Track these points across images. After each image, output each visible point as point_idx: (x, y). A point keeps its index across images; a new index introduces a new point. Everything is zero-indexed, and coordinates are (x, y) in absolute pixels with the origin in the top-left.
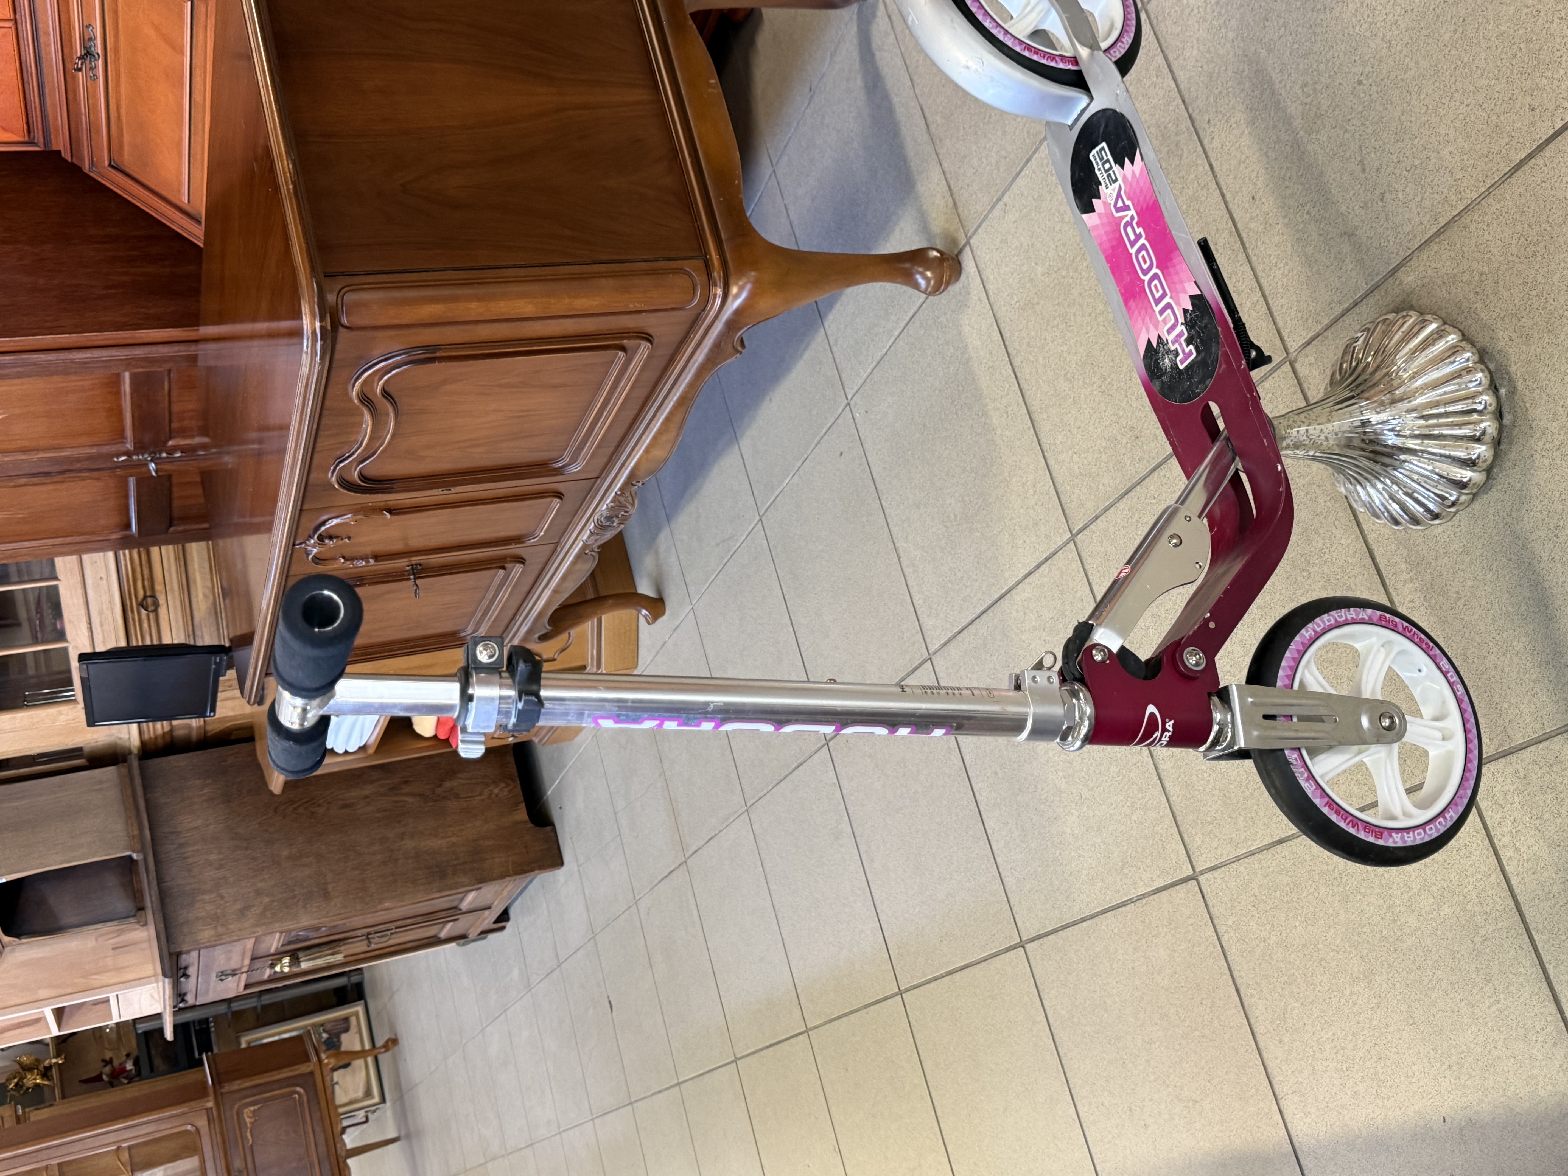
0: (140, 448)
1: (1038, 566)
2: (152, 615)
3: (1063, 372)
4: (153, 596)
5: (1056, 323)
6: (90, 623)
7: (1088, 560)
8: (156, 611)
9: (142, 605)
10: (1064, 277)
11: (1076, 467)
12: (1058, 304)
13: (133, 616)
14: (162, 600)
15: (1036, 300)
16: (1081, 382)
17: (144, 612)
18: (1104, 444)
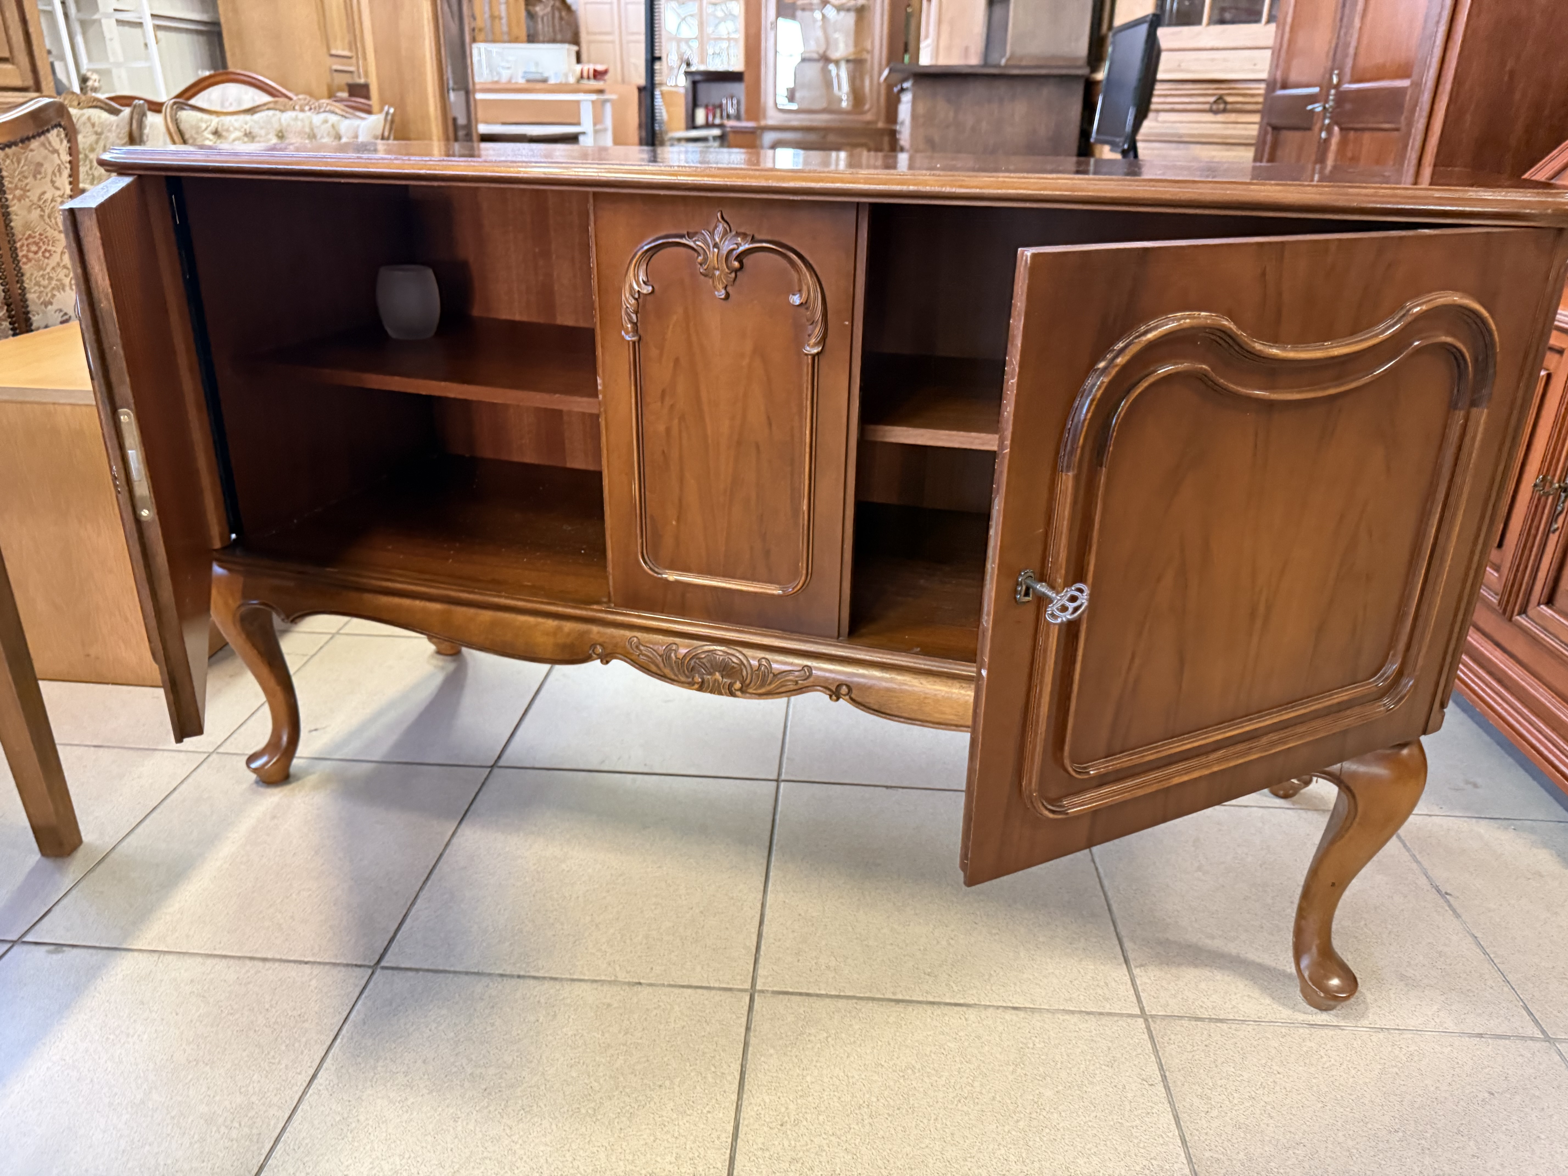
0: (1341, 98)
1: (760, 936)
2: (1207, 107)
3: (918, 1066)
4: (1224, 111)
5: (976, 1084)
6: (1217, 49)
7: (717, 996)
8: (1211, 111)
9: (1220, 99)
10: (1018, 1121)
11: (813, 1031)
12: (994, 1098)
13: (1211, 89)
14: (1220, 117)
15: (1019, 1070)
16: (892, 1083)
17: (1212, 99)
18: (808, 1078)
